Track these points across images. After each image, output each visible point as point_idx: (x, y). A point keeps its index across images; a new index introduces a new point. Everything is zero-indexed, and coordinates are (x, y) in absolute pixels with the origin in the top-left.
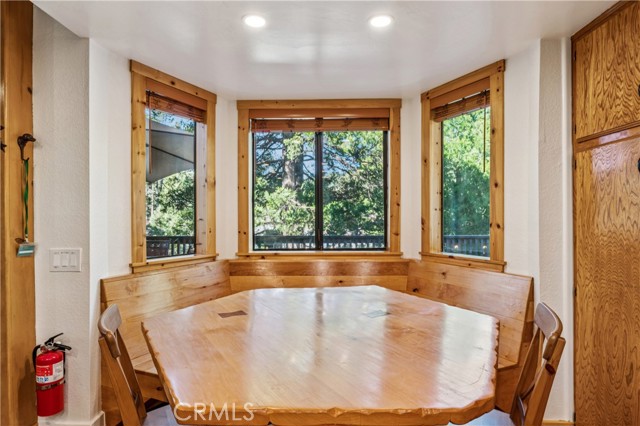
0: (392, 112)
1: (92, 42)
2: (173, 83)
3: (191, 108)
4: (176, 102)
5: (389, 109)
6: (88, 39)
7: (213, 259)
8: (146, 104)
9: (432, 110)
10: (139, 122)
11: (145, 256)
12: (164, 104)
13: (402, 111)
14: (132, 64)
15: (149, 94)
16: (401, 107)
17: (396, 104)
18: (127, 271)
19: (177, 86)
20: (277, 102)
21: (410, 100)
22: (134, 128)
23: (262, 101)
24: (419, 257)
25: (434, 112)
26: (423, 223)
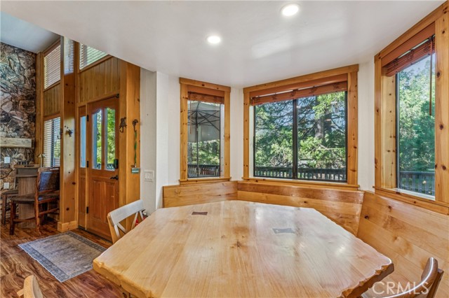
0: (349, 76)
1: (158, 73)
2: (203, 85)
3: (215, 97)
4: (206, 95)
5: (347, 74)
6: (156, 72)
7: (229, 180)
8: (188, 98)
9: (383, 67)
10: (184, 108)
11: (187, 177)
12: (199, 97)
13: (359, 73)
14: (181, 80)
15: (190, 93)
16: (358, 70)
17: (354, 70)
18: (178, 184)
19: (206, 86)
20: (265, 85)
21: (367, 63)
22: (181, 112)
23: (257, 86)
24: (373, 190)
25: (385, 69)
26: (376, 163)
